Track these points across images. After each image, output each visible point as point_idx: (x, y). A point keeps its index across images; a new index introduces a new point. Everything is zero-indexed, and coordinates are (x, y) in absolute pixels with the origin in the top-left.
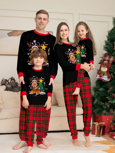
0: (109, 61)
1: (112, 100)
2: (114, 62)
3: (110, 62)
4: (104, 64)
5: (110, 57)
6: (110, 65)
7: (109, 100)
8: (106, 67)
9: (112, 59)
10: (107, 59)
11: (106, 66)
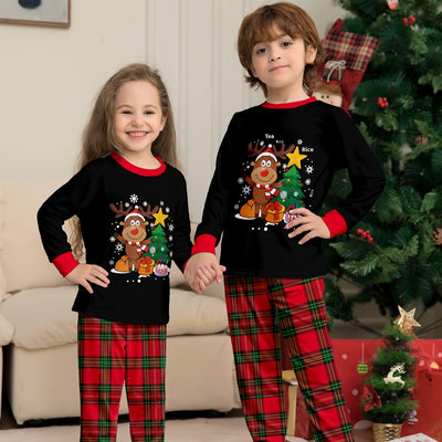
0: (350, 58)
1: (358, 260)
2: (376, 64)
3: (358, 66)
4: (325, 78)
5: (358, 43)
6: (358, 79)
7: (343, 260)
8: (335, 93)
9: (365, 51)
10: (344, 48)
11: (337, 87)
